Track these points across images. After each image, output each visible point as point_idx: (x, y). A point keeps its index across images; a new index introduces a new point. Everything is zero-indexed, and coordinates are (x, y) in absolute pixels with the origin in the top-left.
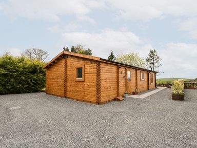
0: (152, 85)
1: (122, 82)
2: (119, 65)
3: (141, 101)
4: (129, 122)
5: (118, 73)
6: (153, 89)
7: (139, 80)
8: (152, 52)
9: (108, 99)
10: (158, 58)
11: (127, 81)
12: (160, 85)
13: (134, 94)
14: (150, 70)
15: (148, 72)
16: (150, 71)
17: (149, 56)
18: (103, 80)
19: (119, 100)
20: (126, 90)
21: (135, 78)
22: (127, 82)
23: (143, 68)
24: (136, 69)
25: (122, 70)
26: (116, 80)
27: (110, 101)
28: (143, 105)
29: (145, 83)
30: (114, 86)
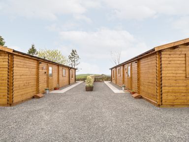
0: (72, 80)
1: (43, 78)
2: (39, 60)
3: (61, 95)
4: (47, 118)
5: (38, 68)
6: (73, 84)
7: (60, 76)
8: (73, 51)
9: (24, 97)
10: (78, 57)
11: (48, 76)
12: (79, 80)
13: (55, 89)
14: (71, 66)
15: (69, 68)
16: (71, 68)
17: (71, 55)
18: (18, 77)
19: (38, 97)
20: (48, 86)
21: (57, 74)
22: (48, 78)
23: (65, 65)
24: (58, 65)
25: (43, 65)
26: (35, 76)
27: (27, 100)
28: (62, 98)
29: (66, 79)
30: (33, 82)
